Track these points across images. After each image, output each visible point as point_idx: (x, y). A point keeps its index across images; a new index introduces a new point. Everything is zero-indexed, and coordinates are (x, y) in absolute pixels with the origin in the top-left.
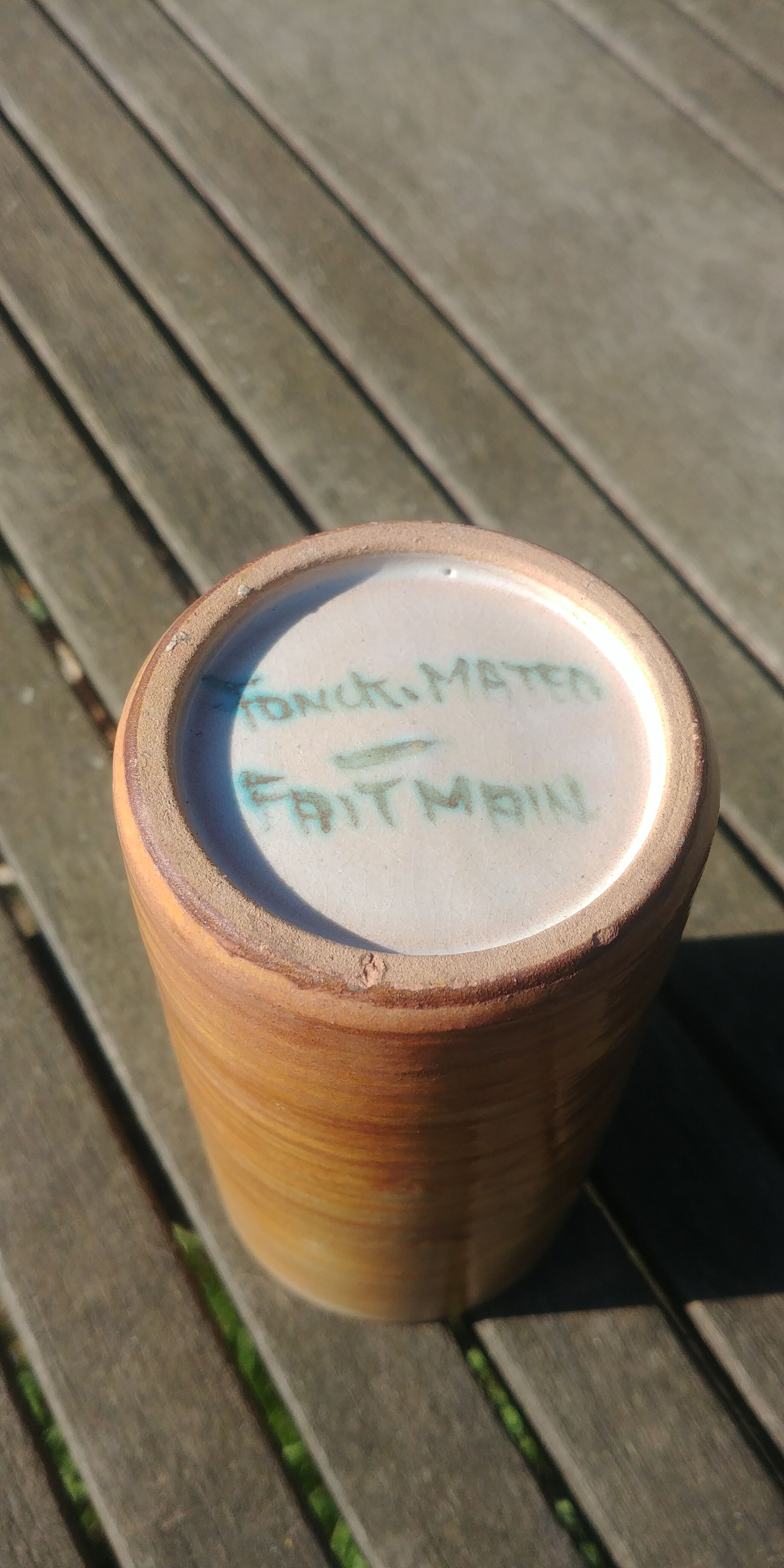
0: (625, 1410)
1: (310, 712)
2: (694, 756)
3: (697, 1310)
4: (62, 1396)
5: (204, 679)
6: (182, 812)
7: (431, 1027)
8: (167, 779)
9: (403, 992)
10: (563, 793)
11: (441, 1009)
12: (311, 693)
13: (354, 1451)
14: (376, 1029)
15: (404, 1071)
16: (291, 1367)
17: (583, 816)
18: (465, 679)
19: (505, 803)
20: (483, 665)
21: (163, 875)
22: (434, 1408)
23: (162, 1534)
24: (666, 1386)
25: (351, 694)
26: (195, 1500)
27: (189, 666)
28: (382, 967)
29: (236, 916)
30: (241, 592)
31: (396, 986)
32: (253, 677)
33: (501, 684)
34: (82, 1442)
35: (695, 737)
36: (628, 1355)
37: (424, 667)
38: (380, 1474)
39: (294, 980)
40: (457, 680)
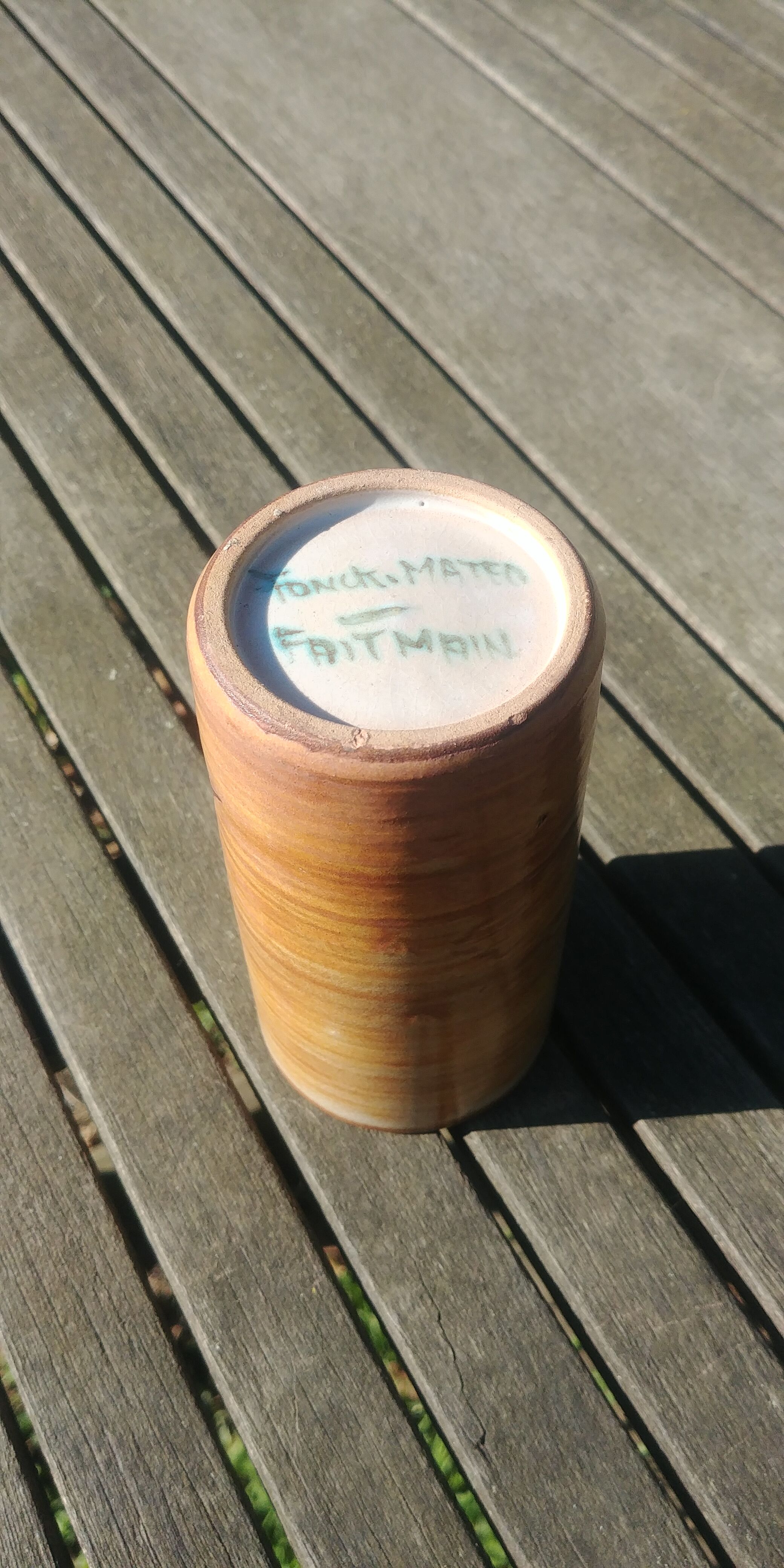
0: (581, 1195)
1: (323, 591)
2: (585, 612)
3: (642, 1127)
4: (137, 1184)
5: (249, 571)
6: (234, 647)
7: (400, 776)
8: (224, 627)
9: (380, 751)
10: (496, 640)
11: (405, 763)
12: (324, 579)
13: (366, 1224)
14: (362, 778)
15: (384, 818)
16: (318, 1165)
17: (510, 654)
18: (431, 570)
19: (456, 645)
20: (444, 562)
21: (221, 685)
22: (430, 1194)
23: (215, 1285)
24: (616, 1181)
25: (351, 580)
26: (241, 1259)
27: (239, 560)
28: (367, 736)
29: (270, 707)
30: (276, 513)
31: (375, 747)
32: (284, 570)
33: (457, 573)
34: (152, 1218)
35: (587, 601)
36: (586, 1158)
37: (403, 563)
38: (386, 1242)
39: (308, 746)
40: (426, 571)
